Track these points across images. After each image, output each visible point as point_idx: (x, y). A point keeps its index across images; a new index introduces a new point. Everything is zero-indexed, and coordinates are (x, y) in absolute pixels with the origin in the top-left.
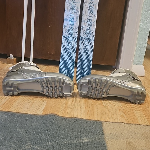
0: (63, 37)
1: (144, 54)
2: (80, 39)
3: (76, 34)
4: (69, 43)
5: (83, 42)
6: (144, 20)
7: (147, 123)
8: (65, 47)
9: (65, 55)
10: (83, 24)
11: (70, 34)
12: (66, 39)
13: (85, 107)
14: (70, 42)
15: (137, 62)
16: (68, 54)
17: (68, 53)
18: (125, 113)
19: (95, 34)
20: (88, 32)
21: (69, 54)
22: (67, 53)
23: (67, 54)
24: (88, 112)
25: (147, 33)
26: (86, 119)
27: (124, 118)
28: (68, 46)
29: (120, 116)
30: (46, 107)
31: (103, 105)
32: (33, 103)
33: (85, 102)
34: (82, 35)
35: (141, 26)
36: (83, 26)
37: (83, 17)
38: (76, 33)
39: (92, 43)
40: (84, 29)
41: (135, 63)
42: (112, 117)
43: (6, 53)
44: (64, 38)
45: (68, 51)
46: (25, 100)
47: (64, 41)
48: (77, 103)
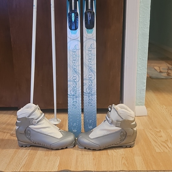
0: (68, 96)
1: (144, 96)
2: (83, 94)
3: (80, 92)
5: (87, 97)
6: (140, 66)
7: (144, 168)
8: (71, 104)
10: (84, 81)
11: (74, 92)
13: (93, 159)
15: (139, 103)
16: (75, 109)
18: (126, 161)
19: (96, 89)
20: (90, 88)
22: (73, 109)
24: (96, 163)
25: (144, 77)
26: (94, 170)
27: (126, 165)
28: (73, 102)
29: (122, 164)
30: (60, 163)
31: (109, 155)
32: (48, 160)
33: (93, 153)
34: (85, 91)
35: (138, 72)
36: (85, 83)
37: (84, 76)
39: (95, 97)
40: (87, 85)
41: (137, 105)
42: (116, 165)
43: (17, 106)
44: (70, 96)
45: (74, 107)
46: (41, 158)
47: (70, 99)
48: (86, 155)
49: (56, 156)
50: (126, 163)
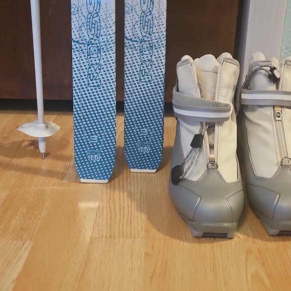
0: (73, 44)
3: (111, 32)
4: (92, 59)
5: (135, 52)
8: (81, 71)
9: (85, 94)
11: (93, 32)
12: (83, 48)
14: (95, 56)
16: (94, 91)
17: (93, 88)
19: (165, 26)
21: (97, 92)
23: (90, 91)
28: (90, 68)
34: (128, 33)
36: (129, 6)
38: (109, 29)
39: (160, 52)
40: (134, 14)
44: (78, 46)
45: (93, 83)
47: (78, 56)
48: (122, 240)
49: (21, 238)
50: (263, 274)
